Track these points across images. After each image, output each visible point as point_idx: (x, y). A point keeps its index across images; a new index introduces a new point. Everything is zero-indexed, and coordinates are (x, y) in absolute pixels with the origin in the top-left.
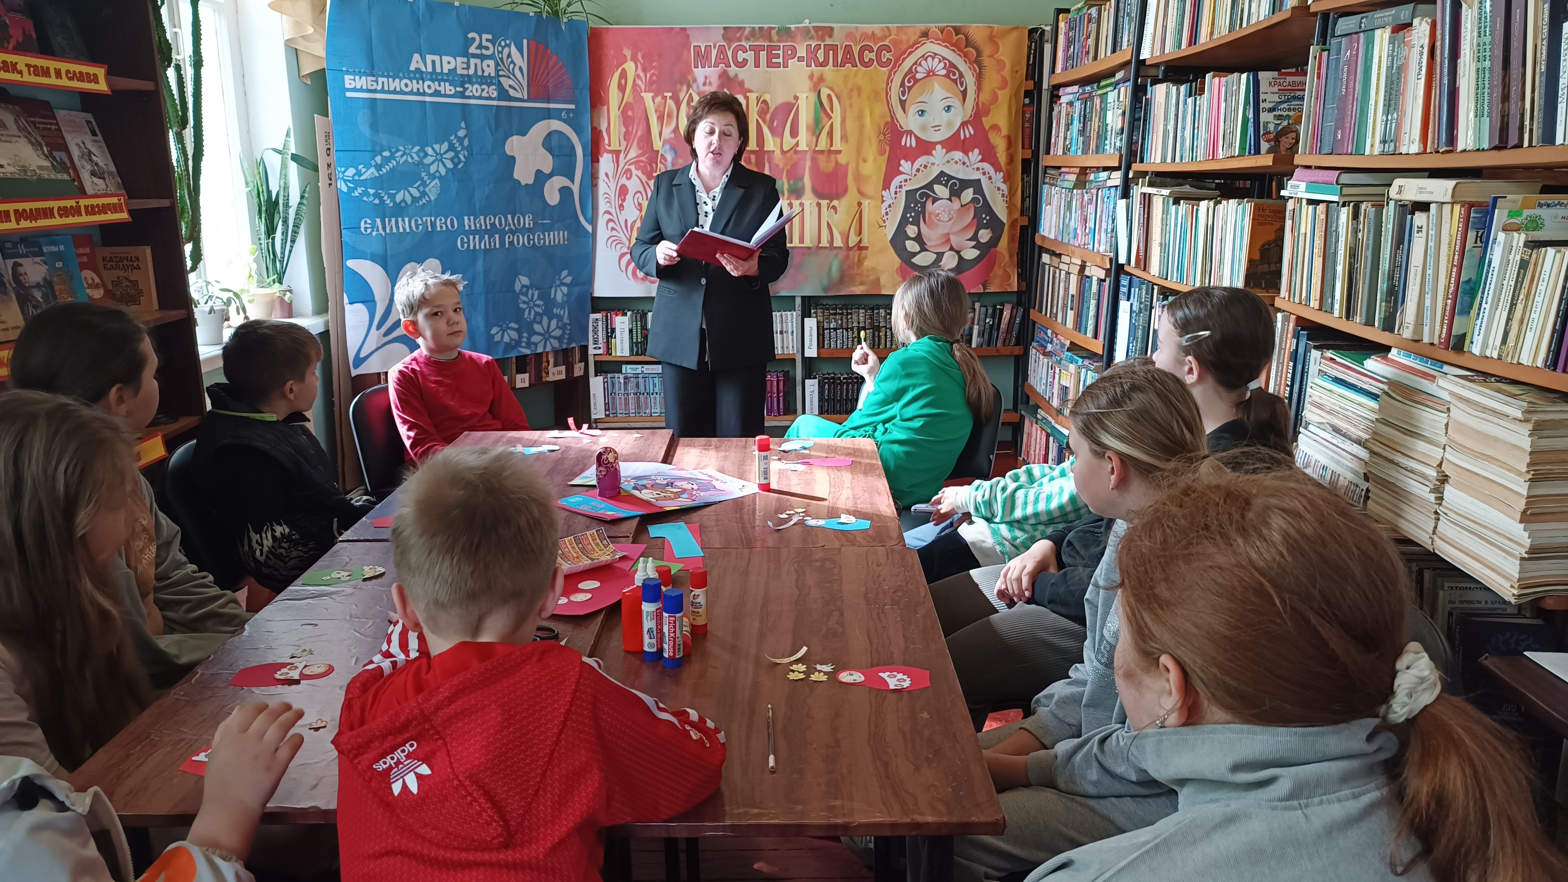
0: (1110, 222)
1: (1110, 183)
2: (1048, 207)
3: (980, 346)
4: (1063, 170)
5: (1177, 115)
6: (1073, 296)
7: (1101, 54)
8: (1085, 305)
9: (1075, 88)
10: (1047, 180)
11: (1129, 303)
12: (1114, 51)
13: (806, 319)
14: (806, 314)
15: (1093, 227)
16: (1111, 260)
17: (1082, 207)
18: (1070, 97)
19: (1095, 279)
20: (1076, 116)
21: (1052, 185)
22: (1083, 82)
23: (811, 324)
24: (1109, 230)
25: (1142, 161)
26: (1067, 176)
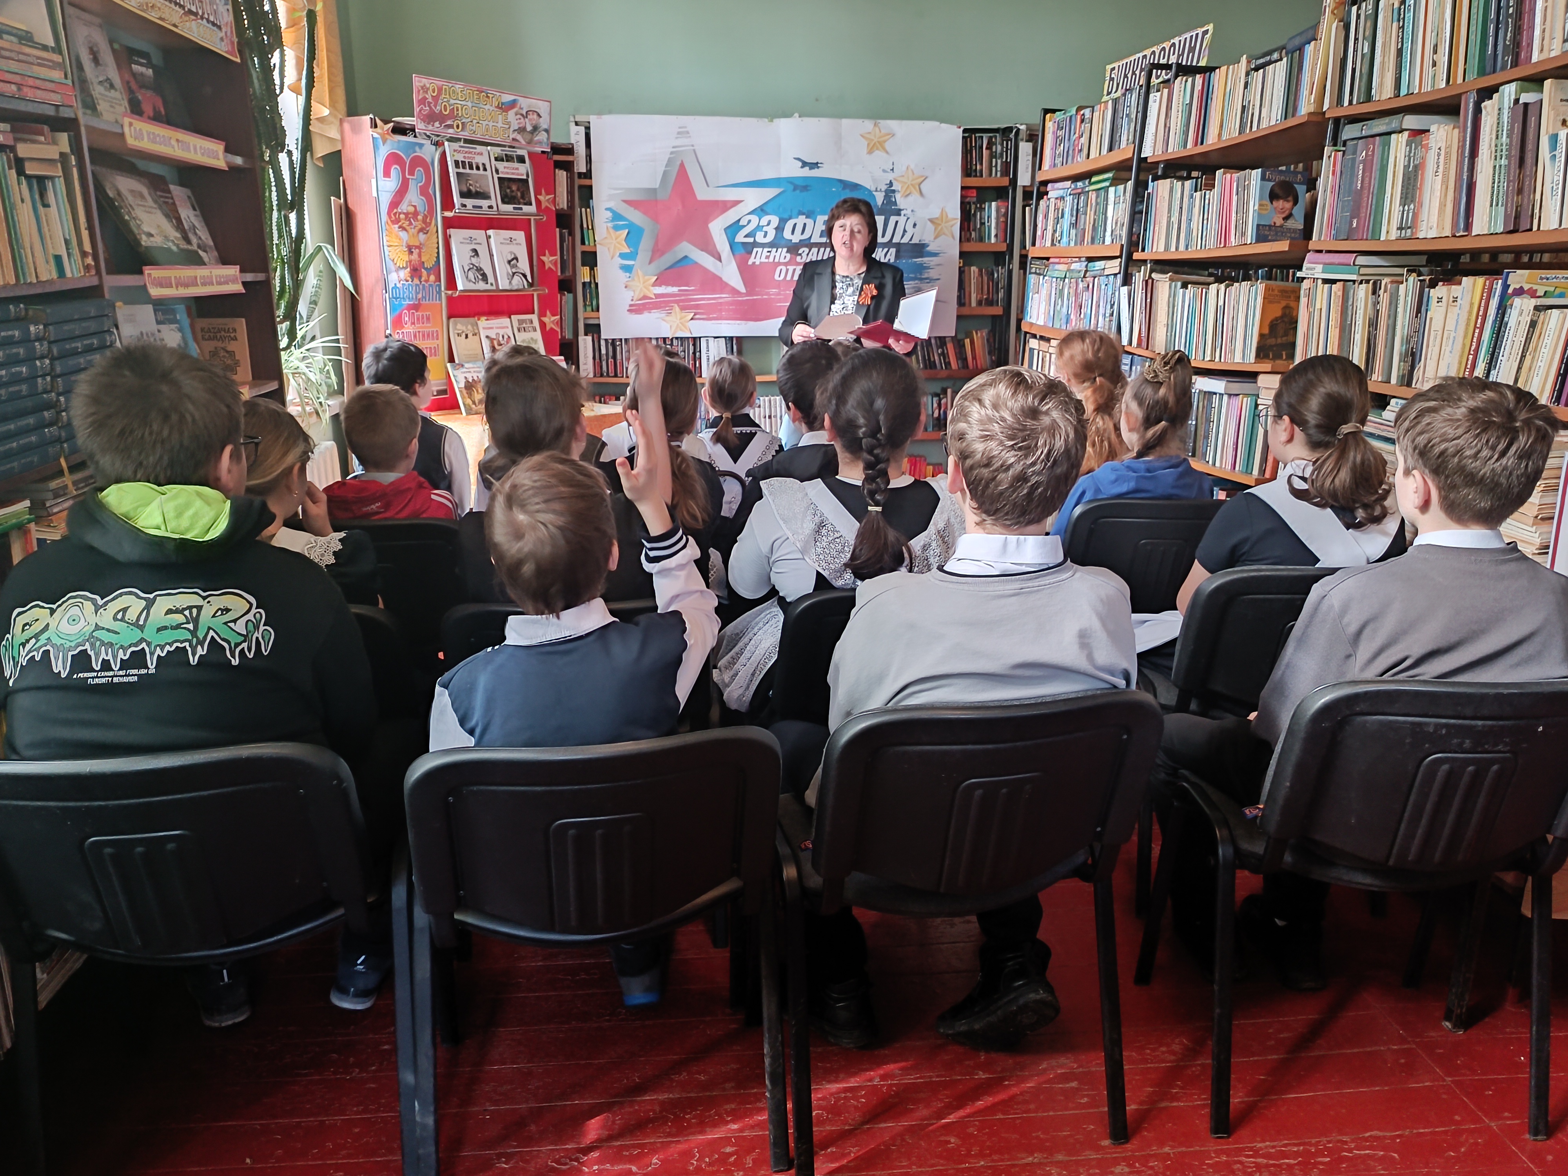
2: (1036, 295)
4: (1051, 260)
5: (1181, 208)
7: (1094, 152)
9: (1067, 184)
10: (1033, 270)
15: (1088, 312)
17: (1076, 295)
18: (1061, 193)
20: (1067, 210)
21: (1040, 274)
22: (1072, 179)
25: (1143, 250)
26: (1057, 267)
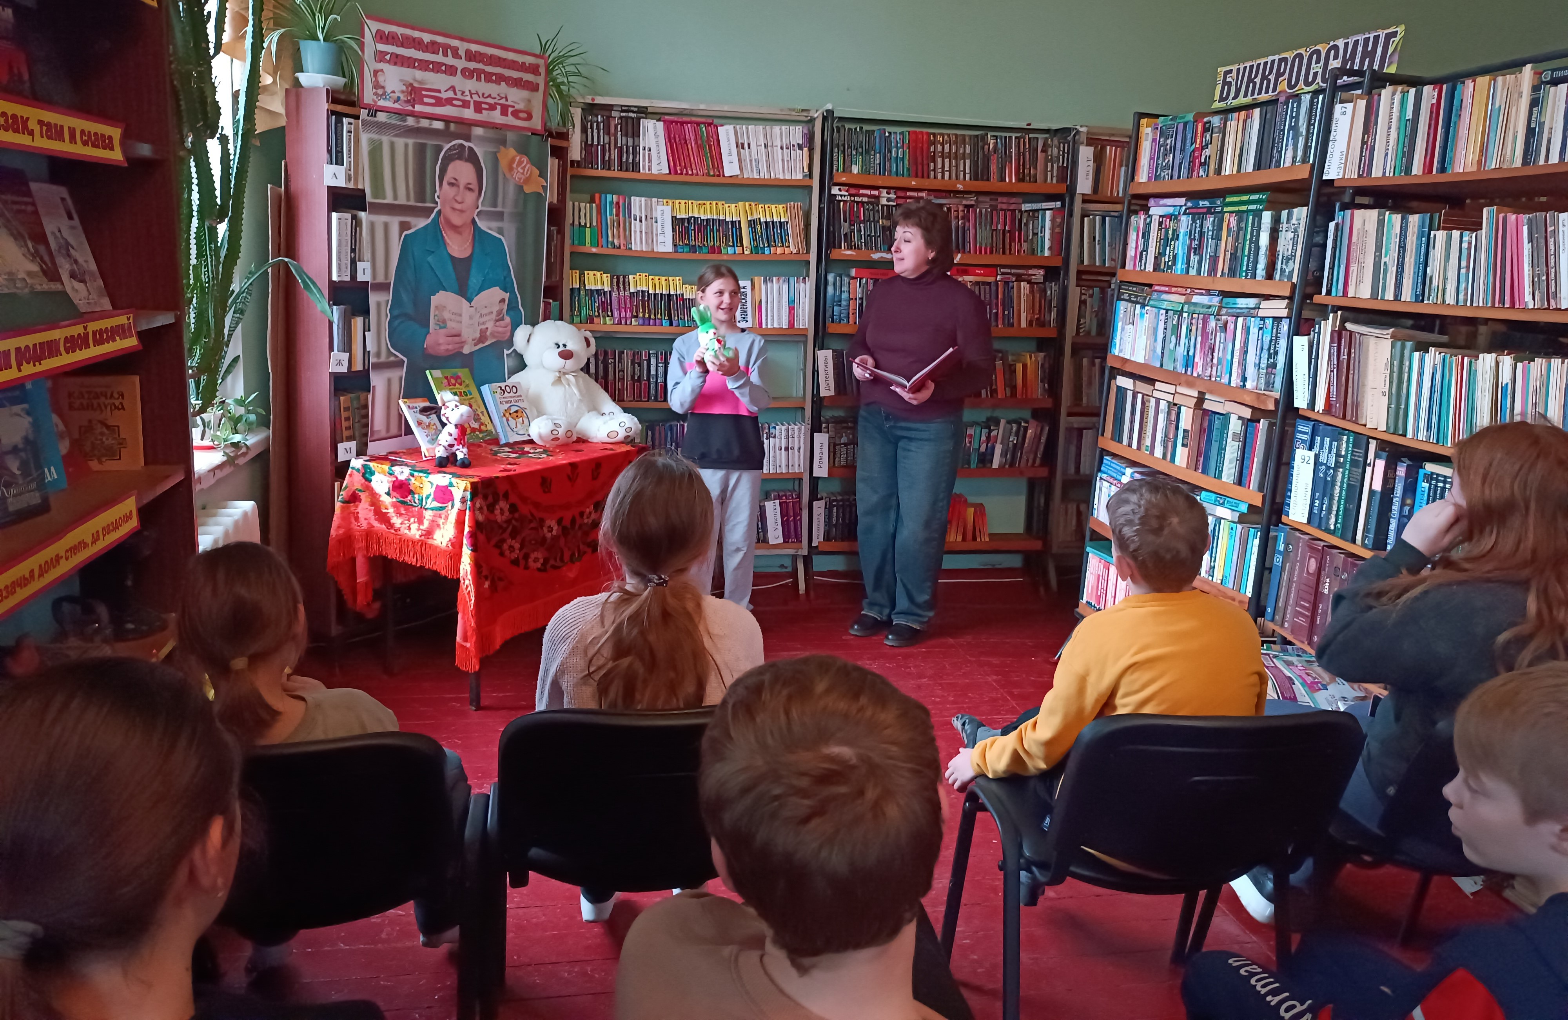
0: (1265, 355)
1: (1261, 313)
2: (1131, 326)
3: (1002, 467)
4: (1157, 288)
5: (1402, 247)
6: (1185, 430)
7: (1228, 168)
8: (1215, 446)
9: (1181, 201)
10: (1126, 296)
11: (1312, 454)
12: (1258, 166)
13: (816, 435)
14: (816, 427)
15: (1229, 358)
16: (1277, 401)
17: (1205, 334)
18: (1170, 210)
19: (1234, 419)
20: (1183, 231)
21: (1137, 303)
22: (1190, 195)
23: (822, 440)
24: (1264, 364)
25: (1329, 293)
26: (1164, 296)
